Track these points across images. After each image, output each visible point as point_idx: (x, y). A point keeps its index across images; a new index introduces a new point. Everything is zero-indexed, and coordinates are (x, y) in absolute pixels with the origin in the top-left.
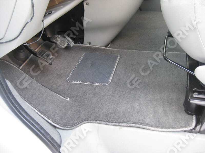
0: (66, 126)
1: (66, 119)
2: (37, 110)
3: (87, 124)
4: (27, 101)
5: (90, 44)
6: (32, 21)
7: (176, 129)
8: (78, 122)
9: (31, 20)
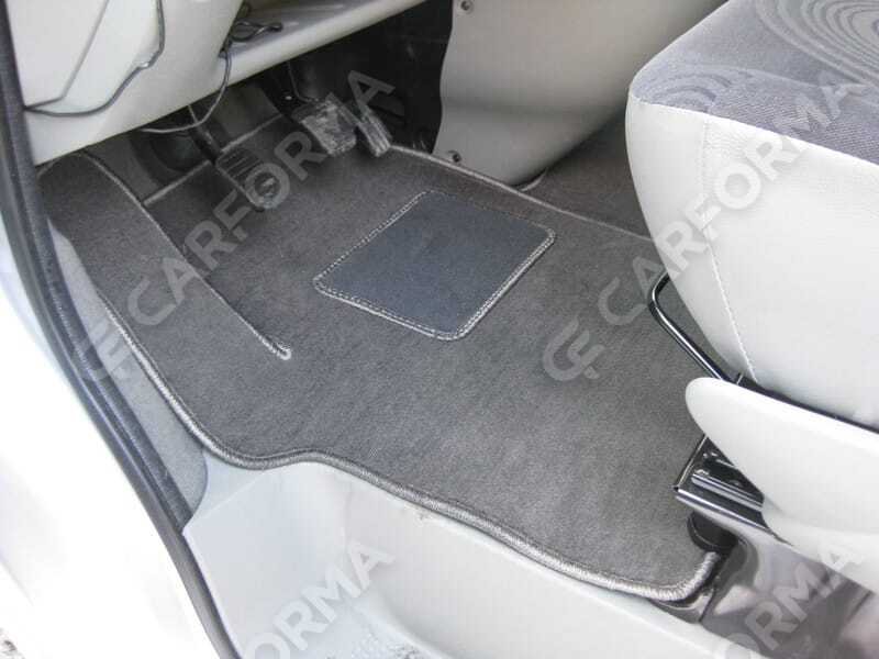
0: (238, 453)
1: (248, 427)
2: (152, 365)
3: (316, 465)
4: (128, 326)
5: (457, 159)
6: (153, 67)
7: (619, 581)
8: (286, 448)
9: (151, 63)
